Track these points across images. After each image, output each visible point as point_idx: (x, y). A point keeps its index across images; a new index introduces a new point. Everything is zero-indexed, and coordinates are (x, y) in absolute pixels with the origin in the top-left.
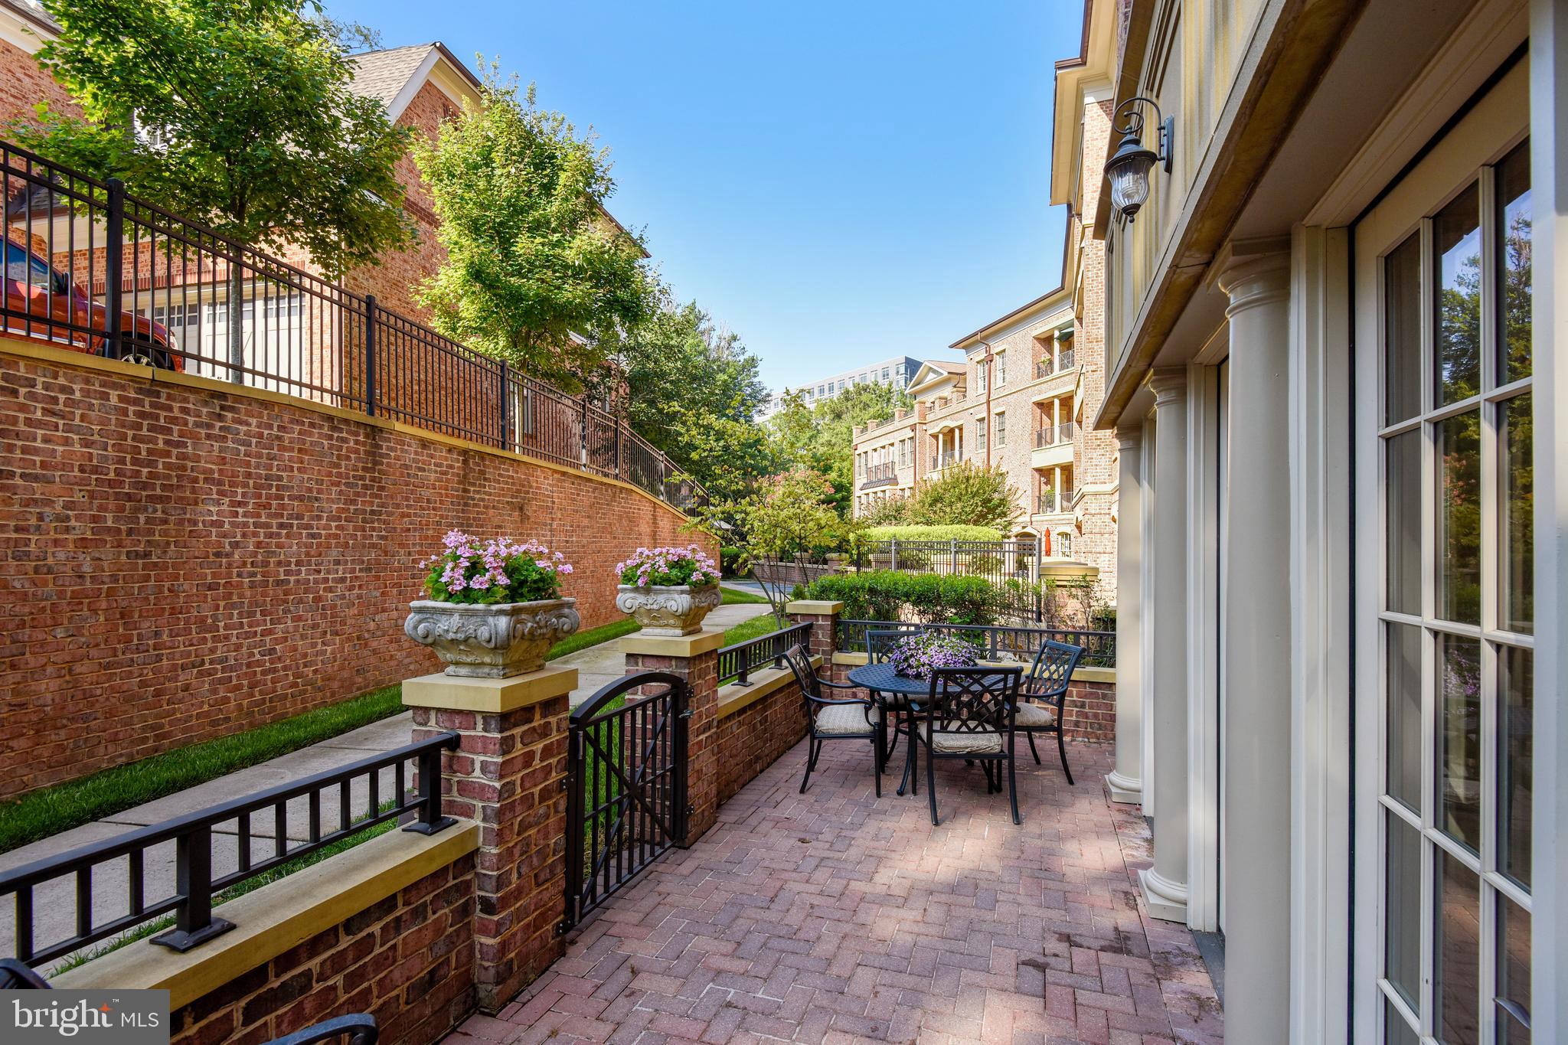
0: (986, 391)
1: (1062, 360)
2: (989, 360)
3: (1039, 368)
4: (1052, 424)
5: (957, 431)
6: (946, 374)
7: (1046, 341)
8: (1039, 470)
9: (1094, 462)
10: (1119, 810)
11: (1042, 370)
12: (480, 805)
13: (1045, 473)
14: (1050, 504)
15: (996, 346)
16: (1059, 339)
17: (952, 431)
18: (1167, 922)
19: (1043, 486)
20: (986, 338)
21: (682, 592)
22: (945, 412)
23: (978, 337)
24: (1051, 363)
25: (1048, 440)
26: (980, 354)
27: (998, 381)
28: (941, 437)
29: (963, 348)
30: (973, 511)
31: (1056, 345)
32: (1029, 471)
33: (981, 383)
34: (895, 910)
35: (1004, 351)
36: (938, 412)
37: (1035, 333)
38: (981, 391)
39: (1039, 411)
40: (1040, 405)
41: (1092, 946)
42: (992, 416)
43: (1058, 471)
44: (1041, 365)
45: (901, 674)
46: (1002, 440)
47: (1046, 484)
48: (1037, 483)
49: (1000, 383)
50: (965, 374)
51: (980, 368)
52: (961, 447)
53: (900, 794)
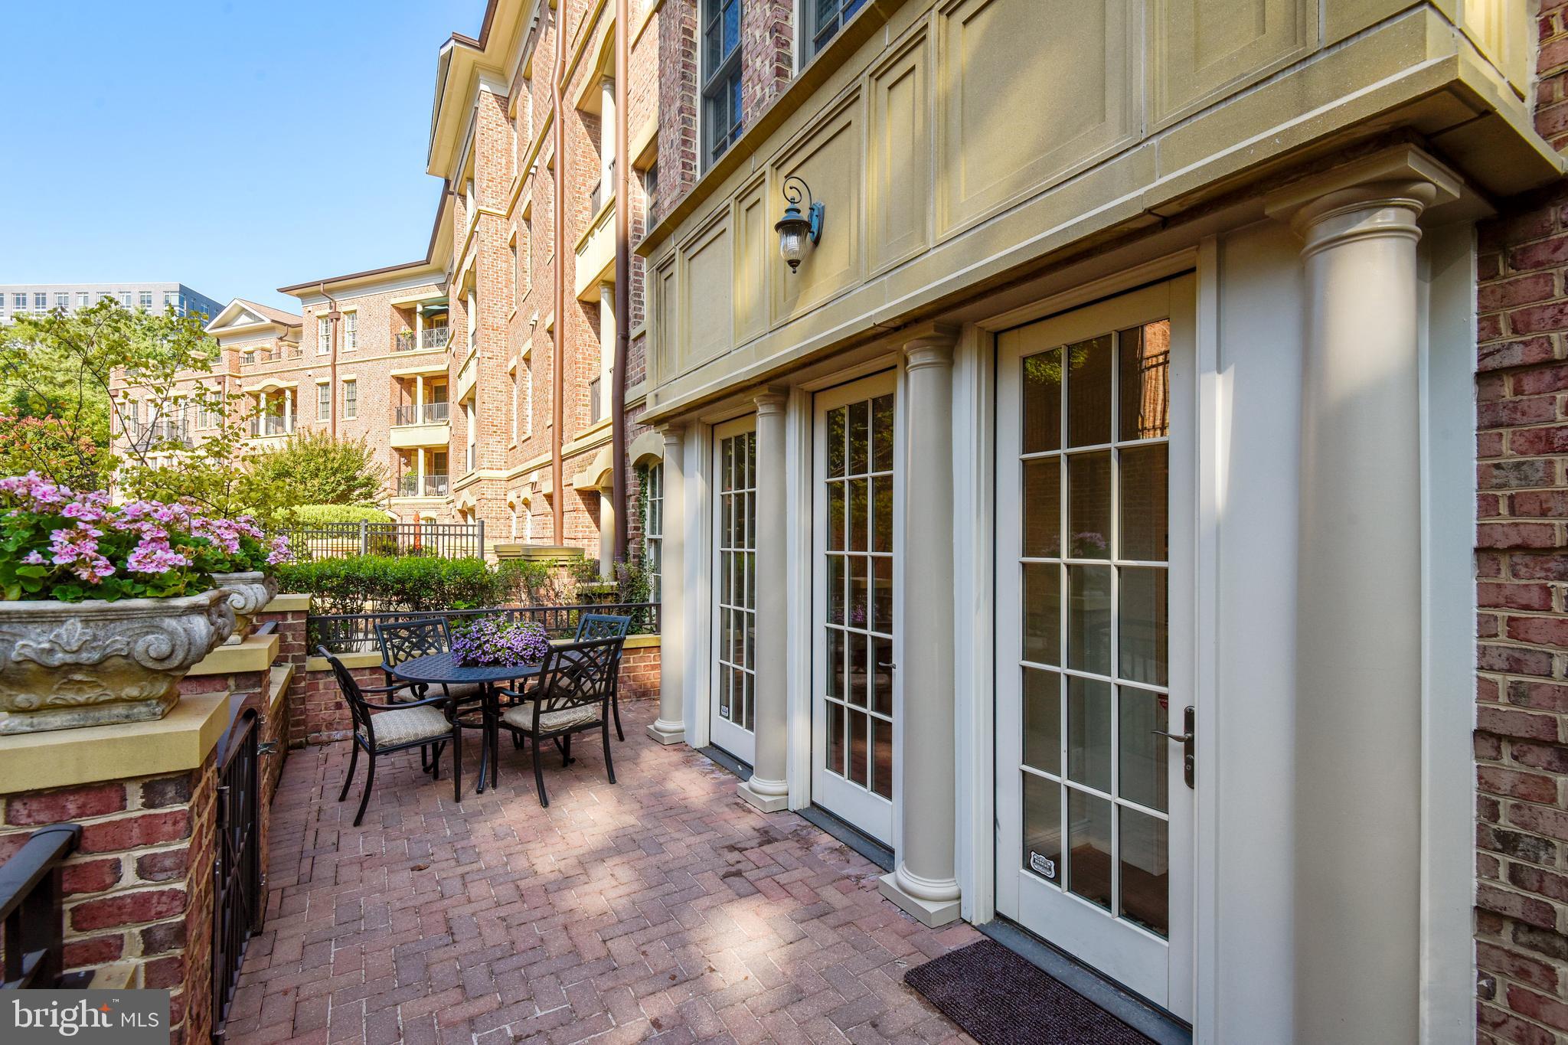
0: (331, 352)
1: (425, 337)
2: (334, 318)
3: (398, 340)
4: (414, 402)
5: (288, 393)
6: (268, 321)
7: (407, 313)
8: (399, 450)
9: (492, 448)
11: (403, 343)
13: (406, 454)
14: (412, 486)
15: (344, 304)
16: (422, 314)
17: (280, 392)
18: (777, 812)
19: (403, 467)
20: (331, 291)
22: (269, 368)
23: (321, 288)
24: (413, 337)
25: (410, 420)
26: (322, 308)
27: (346, 344)
28: (263, 396)
29: (298, 296)
30: (333, 491)
31: (419, 321)
32: (387, 450)
33: (322, 342)
34: (586, 886)
35: (355, 311)
36: (259, 365)
37: (394, 301)
38: (322, 351)
39: (398, 386)
40: (400, 380)
42: (339, 384)
43: (421, 453)
44: (401, 337)
45: (469, 663)
46: (352, 412)
47: (407, 465)
48: (396, 463)
49: (348, 347)
50: (300, 325)
51: (322, 325)
52: (294, 412)
53: (479, 792)
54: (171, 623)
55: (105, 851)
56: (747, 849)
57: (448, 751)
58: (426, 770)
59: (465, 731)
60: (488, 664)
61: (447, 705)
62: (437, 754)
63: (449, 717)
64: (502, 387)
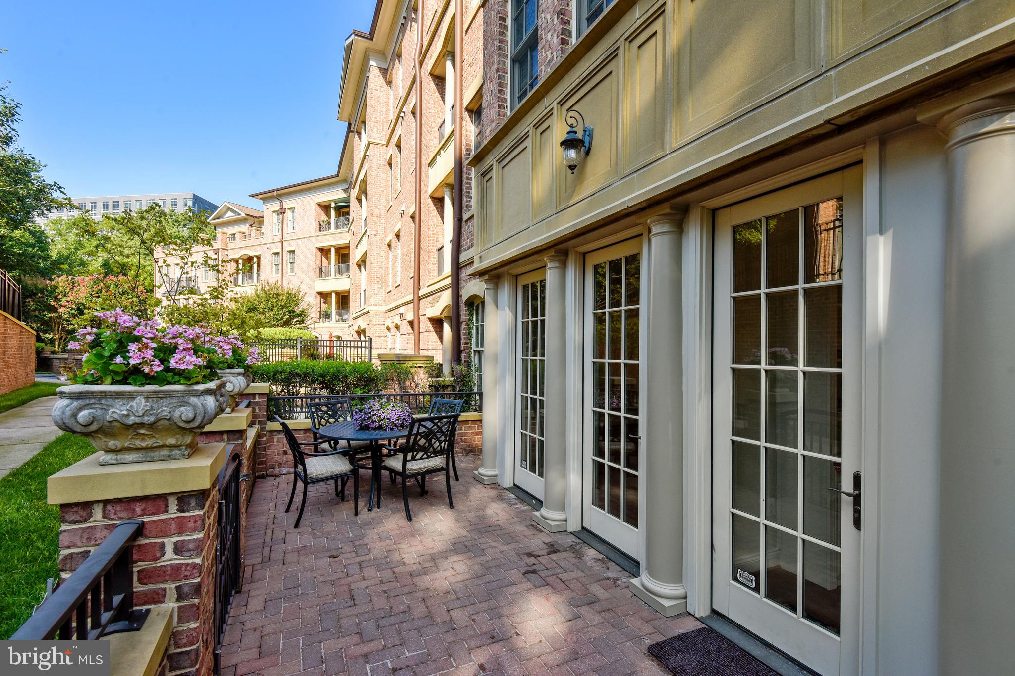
0: (280, 233)
1: (336, 223)
2: (282, 212)
3: (320, 225)
4: (329, 264)
5: (255, 260)
6: (244, 215)
7: (325, 208)
8: (320, 294)
9: (376, 292)
10: (491, 488)
11: (323, 227)
12: (173, 586)
13: (324, 296)
14: (328, 316)
15: (288, 203)
16: (335, 208)
17: (251, 258)
18: (559, 532)
19: (323, 304)
20: (280, 195)
21: (239, 374)
22: (244, 243)
23: (274, 193)
24: (329, 223)
25: (327, 275)
26: (275, 206)
27: (288, 228)
28: (241, 261)
29: (261, 199)
30: (282, 319)
31: (333, 212)
32: (313, 294)
33: (275, 227)
34: (436, 574)
35: (294, 208)
36: (238, 242)
37: (317, 201)
38: (275, 233)
39: (320, 254)
40: (321, 250)
41: (543, 554)
42: (285, 253)
43: (333, 295)
44: (322, 223)
45: (363, 428)
46: (293, 269)
47: (325, 303)
48: (319, 302)
49: (291, 230)
50: (262, 217)
51: (275, 216)
52: (258, 270)
53: (370, 510)
54: (194, 400)
55: (156, 537)
56: (539, 556)
57: (350, 483)
58: (337, 494)
59: (361, 471)
60: (375, 429)
61: (350, 454)
62: (344, 484)
63: (352, 461)
64: (382, 253)
